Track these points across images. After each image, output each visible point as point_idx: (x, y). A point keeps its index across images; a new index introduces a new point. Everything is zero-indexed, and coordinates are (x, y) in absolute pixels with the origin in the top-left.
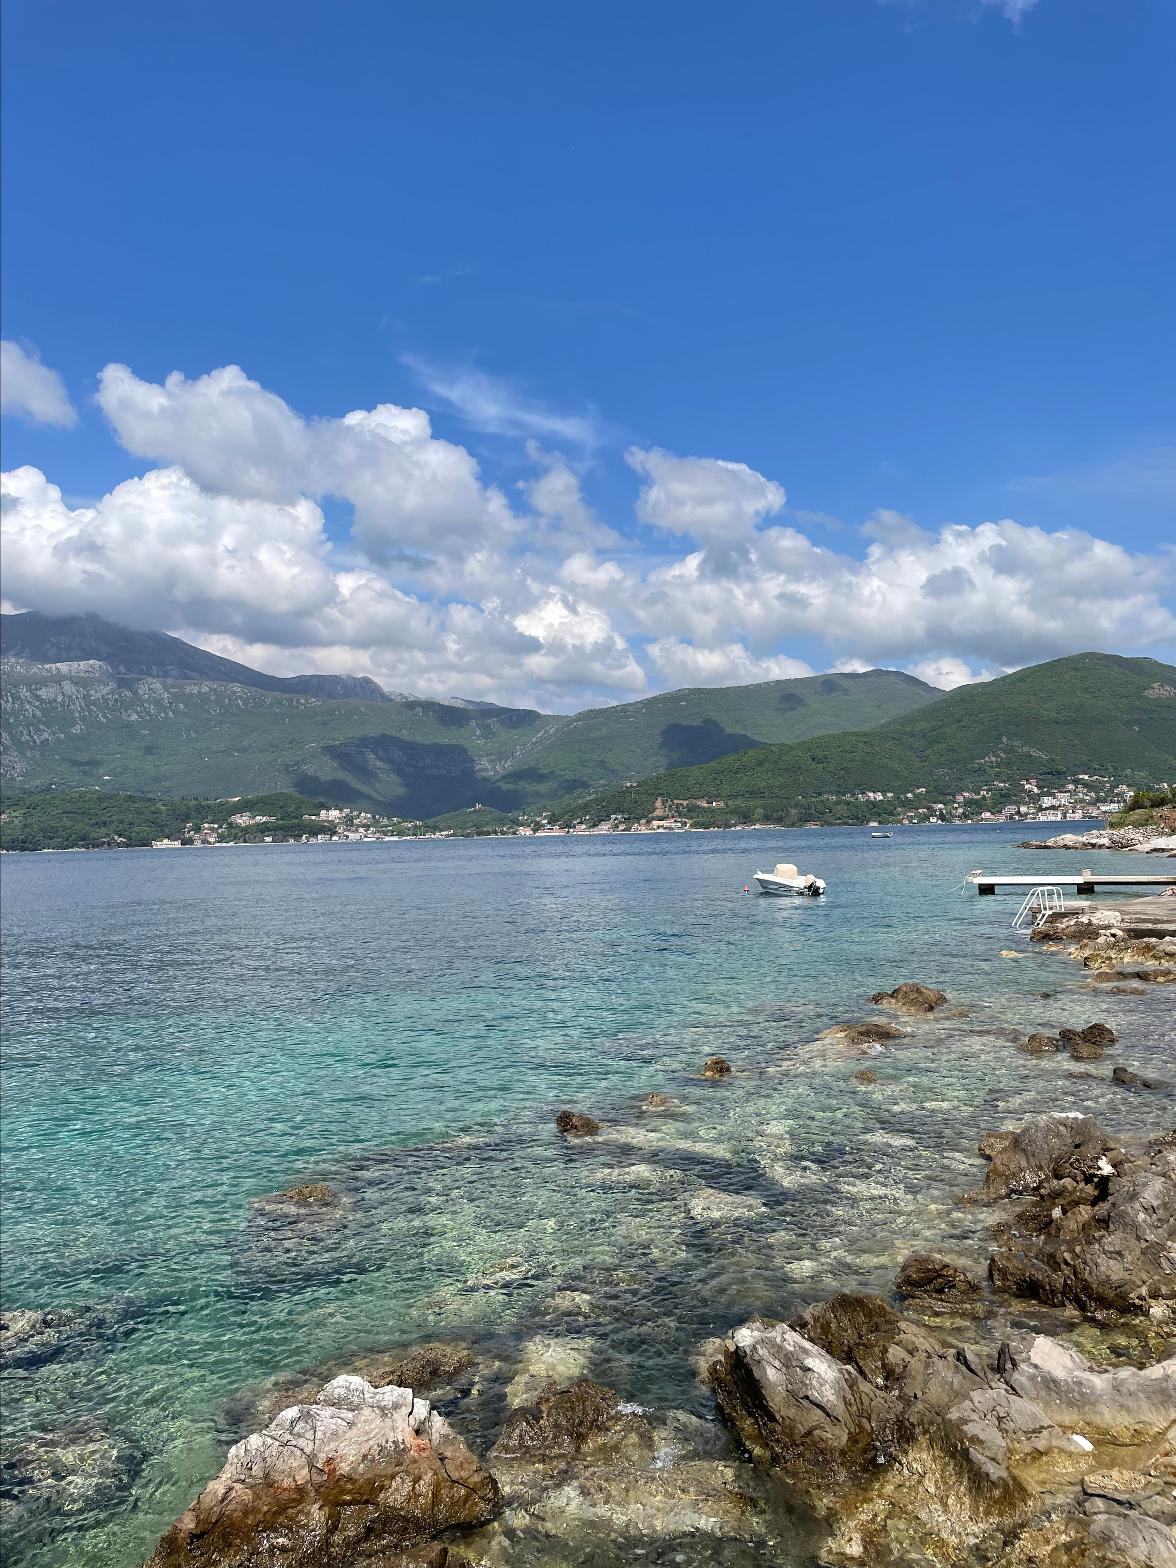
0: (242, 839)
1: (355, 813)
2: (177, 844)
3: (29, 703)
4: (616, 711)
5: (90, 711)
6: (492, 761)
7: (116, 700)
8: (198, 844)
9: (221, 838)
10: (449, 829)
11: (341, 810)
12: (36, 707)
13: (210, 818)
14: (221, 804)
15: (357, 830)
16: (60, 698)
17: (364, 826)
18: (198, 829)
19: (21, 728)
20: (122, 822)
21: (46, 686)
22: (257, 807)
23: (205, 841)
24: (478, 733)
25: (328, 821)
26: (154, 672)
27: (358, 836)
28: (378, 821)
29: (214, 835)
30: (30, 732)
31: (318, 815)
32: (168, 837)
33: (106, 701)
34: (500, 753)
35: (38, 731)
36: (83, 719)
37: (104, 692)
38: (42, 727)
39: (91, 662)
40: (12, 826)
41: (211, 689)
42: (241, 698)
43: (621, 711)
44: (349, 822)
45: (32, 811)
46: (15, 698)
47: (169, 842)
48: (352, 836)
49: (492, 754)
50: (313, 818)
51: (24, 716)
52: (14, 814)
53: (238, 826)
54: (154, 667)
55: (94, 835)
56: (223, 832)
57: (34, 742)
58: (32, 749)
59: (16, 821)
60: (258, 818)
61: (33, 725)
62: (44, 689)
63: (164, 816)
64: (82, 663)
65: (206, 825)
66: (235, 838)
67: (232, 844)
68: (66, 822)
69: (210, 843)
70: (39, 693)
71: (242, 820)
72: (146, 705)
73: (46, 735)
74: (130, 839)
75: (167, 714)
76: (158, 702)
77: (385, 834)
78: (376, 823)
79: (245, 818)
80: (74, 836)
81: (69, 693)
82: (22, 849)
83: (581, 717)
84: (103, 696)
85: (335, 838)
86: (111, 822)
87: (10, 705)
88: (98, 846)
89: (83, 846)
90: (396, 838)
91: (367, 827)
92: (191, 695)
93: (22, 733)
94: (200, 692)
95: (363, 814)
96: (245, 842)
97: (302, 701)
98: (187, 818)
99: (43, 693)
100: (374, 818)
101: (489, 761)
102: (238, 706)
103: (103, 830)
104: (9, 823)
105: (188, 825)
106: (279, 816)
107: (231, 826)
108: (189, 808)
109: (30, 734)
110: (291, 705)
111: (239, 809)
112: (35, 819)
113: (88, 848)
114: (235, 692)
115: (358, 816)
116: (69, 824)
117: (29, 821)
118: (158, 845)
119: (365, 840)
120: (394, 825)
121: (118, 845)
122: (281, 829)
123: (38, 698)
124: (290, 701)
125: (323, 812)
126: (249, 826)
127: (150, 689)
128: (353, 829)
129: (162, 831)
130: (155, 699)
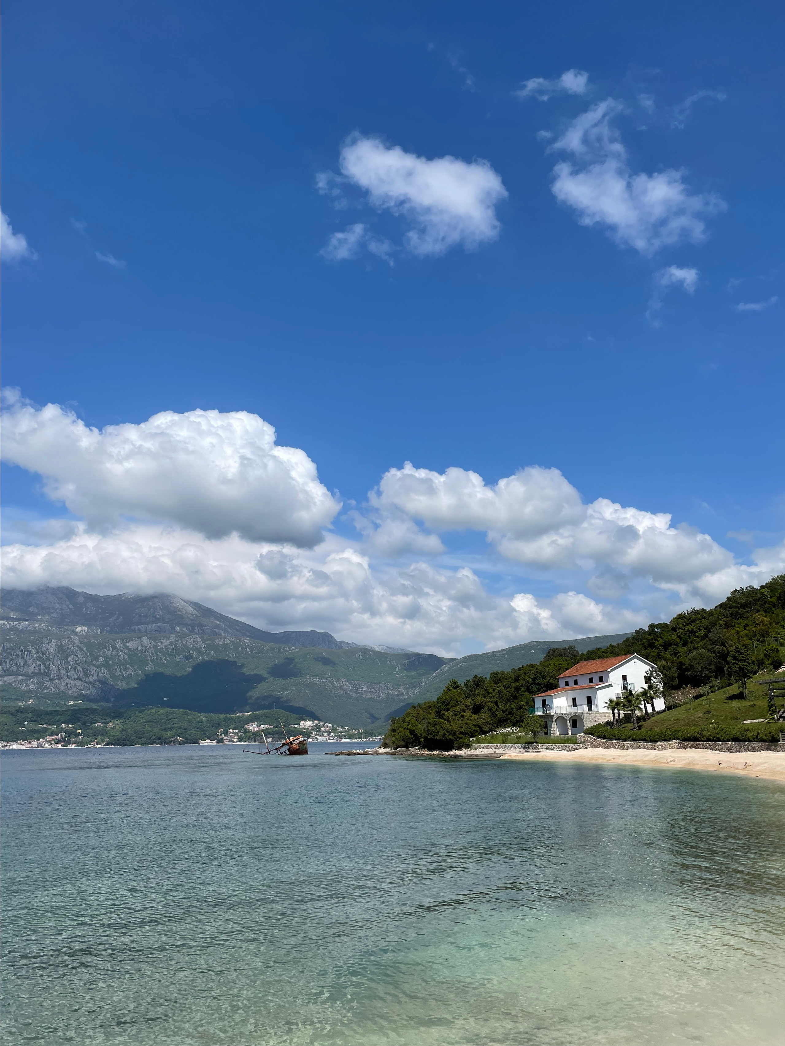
0: (253, 740)
1: (322, 723)
2: (214, 743)
3: (122, 651)
4: (488, 656)
5: (157, 656)
6: (407, 689)
7: (173, 649)
8: (226, 743)
9: (240, 739)
10: (380, 735)
11: (313, 722)
12: (125, 653)
13: (233, 726)
14: (239, 717)
15: (323, 735)
16: (140, 648)
17: (327, 732)
18: (226, 733)
19: (116, 667)
20: (180, 728)
21: (132, 640)
22: (261, 718)
23: (231, 741)
24: (397, 669)
25: (305, 729)
26: (196, 631)
27: (325, 738)
28: (335, 729)
29: (236, 737)
30: (121, 669)
31: (299, 724)
32: (209, 738)
33: (167, 649)
34: (411, 683)
35: (126, 669)
36: (153, 661)
37: (166, 644)
38: (128, 666)
39: (159, 624)
40: (115, 730)
41: (231, 642)
42: (249, 646)
43: (491, 656)
44: (318, 729)
45: (127, 721)
46: (114, 648)
47: (209, 741)
48: (320, 738)
49: (406, 684)
50: (296, 726)
51: (118, 659)
52: (117, 723)
53: (250, 731)
54: (196, 628)
55: (165, 736)
56: (241, 735)
57: (123, 676)
58: (122, 680)
59: (118, 727)
60: (262, 726)
61: (123, 665)
62: (131, 642)
63: (205, 724)
64: (153, 625)
65: (231, 730)
66: (249, 739)
67: (247, 743)
68: (147, 728)
69: (234, 742)
70: (128, 644)
71: (253, 727)
72: (191, 652)
73: (130, 671)
74: (186, 739)
75: (203, 657)
76: (198, 650)
77: (341, 738)
78: (334, 730)
79: (254, 726)
80: (154, 737)
81: (146, 644)
82: (124, 745)
83: (465, 659)
84: (165, 646)
85: (310, 740)
86: (174, 728)
87: (110, 653)
88: (168, 743)
89: (158, 743)
90: (348, 740)
91: (329, 733)
92: (219, 645)
93: (116, 670)
94: (224, 643)
95: (326, 724)
96: (255, 742)
97: (287, 649)
98: (219, 726)
99: (130, 645)
100: (333, 726)
101: (405, 689)
102: (247, 652)
103: (169, 733)
104: (113, 728)
105: (220, 730)
106: (275, 725)
107: (246, 731)
108: (220, 719)
109: (120, 671)
110: (279, 651)
111: (250, 720)
112: (129, 726)
113: (161, 744)
114: (246, 643)
115: (324, 725)
116: (149, 729)
117: (125, 727)
118: (203, 743)
119: (329, 741)
120: (346, 731)
121: (180, 743)
122: (277, 733)
123: (127, 648)
124: (279, 649)
125: (302, 723)
126: (258, 732)
127: (194, 641)
128: (320, 734)
129: (204, 734)
130: (197, 648)
